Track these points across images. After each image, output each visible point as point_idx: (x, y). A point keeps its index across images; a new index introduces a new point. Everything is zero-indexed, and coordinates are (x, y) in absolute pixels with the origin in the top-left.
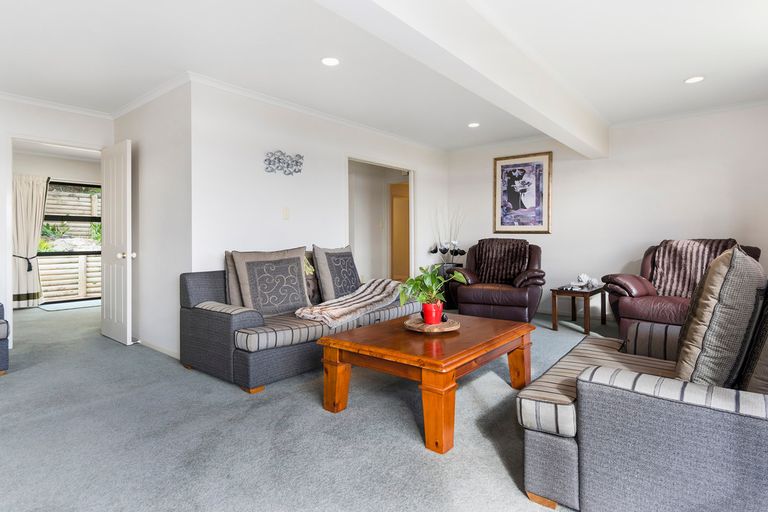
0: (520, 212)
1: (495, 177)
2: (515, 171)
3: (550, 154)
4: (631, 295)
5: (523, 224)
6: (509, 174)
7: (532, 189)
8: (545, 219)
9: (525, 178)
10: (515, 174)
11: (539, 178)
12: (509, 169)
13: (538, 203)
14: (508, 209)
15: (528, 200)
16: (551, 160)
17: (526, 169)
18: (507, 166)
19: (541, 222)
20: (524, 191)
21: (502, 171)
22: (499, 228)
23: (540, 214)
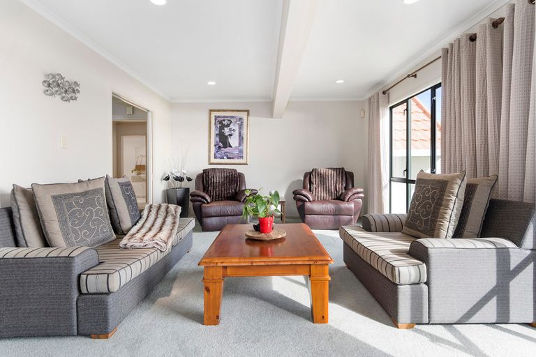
0: (228, 149)
1: (210, 123)
2: (224, 120)
3: (248, 111)
4: (310, 201)
5: (230, 158)
6: (221, 122)
7: (236, 134)
8: (244, 156)
9: (231, 126)
10: (225, 123)
11: (241, 126)
12: (220, 119)
13: (240, 144)
14: (220, 147)
15: (234, 141)
16: (248, 115)
17: (232, 120)
18: (219, 117)
19: (241, 157)
20: (231, 135)
21: (216, 119)
22: (213, 160)
23: (241, 151)
